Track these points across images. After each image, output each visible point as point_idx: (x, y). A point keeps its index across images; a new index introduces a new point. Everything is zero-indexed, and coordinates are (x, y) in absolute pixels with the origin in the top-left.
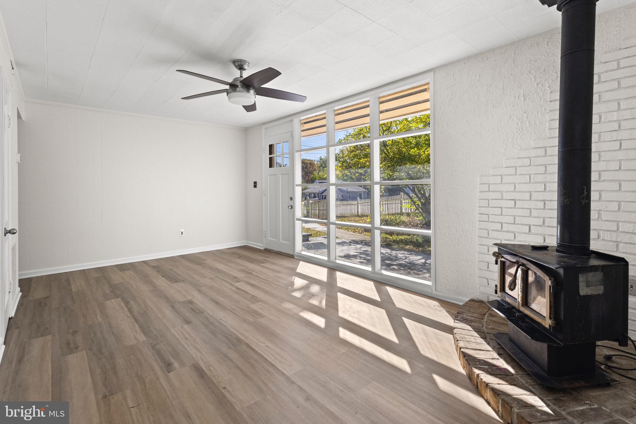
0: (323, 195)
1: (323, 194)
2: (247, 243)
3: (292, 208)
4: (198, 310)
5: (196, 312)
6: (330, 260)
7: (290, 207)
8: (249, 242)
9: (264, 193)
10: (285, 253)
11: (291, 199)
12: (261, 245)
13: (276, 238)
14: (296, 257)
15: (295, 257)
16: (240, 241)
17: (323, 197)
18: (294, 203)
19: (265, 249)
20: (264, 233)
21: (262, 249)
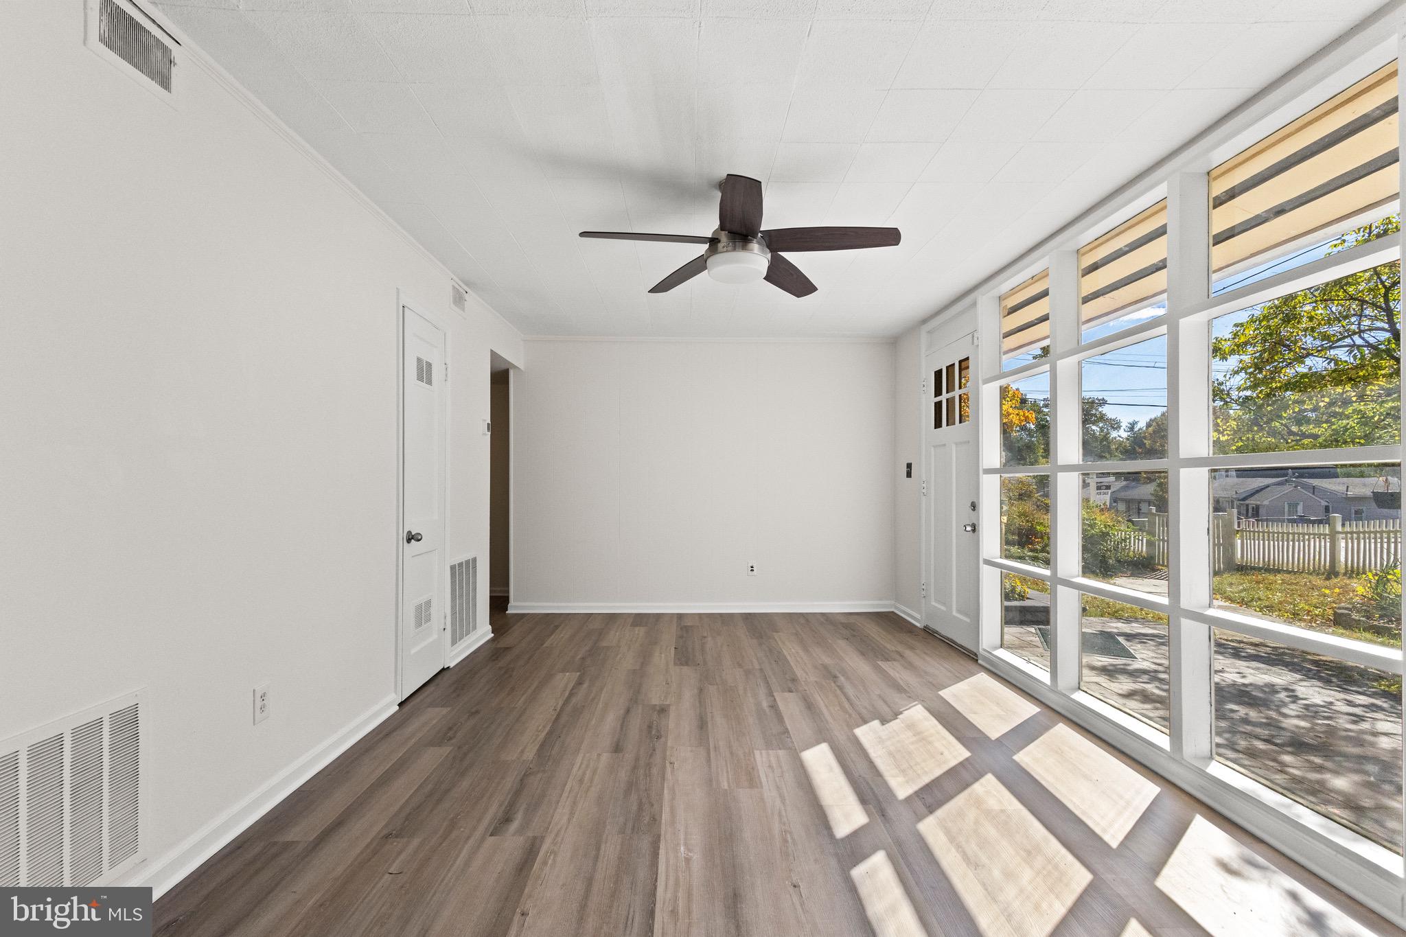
0: (1247, 505)
1: (1247, 502)
2: (896, 608)
3: (974, 530)
4: (658, 731)
5: (650, 732)
6: (1057, 686)
7: (969, 528)
8: (898, 605)
9: (924, 491)
10: (962, 647)
11: (974, 506)
12: (918, 616)
13: (944, 604)
14: (983, 660)
15: (980, 661)
16: (880, 599)
17: (1247, 511)
18: (978, 519)
19: (924, 627)
20: (923, 587)
21: (918, 624)
